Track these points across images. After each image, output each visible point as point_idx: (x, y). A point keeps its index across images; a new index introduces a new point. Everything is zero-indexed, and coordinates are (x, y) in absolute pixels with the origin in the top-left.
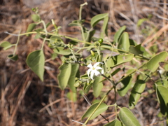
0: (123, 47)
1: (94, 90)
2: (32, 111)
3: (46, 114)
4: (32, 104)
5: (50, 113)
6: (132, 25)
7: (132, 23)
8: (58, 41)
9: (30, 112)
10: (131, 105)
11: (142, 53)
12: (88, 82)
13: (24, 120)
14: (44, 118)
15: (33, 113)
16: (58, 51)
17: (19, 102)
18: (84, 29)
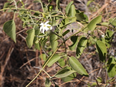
0: (71, 15)
1: (52, 47)
2: (17, 69)
3: (27, 71)
4: (17, 64)
5: (29, 70)
6: (84, 6)
7: (83, 5)
8: (25, 13)
9: (16, 70)
10: (78, 56)
11: (85, 19)
12: (43, 38)
13: (11, 75)
14: (25, 73)
15: (18, 70)
16: (25, 20)
17: (6, 63)
18: (43, 4)
